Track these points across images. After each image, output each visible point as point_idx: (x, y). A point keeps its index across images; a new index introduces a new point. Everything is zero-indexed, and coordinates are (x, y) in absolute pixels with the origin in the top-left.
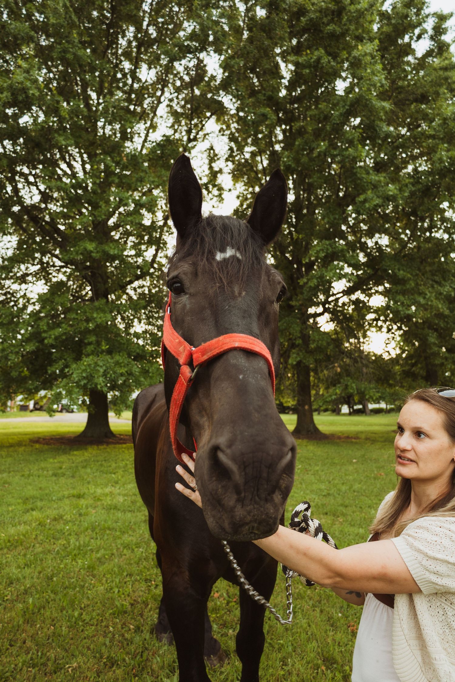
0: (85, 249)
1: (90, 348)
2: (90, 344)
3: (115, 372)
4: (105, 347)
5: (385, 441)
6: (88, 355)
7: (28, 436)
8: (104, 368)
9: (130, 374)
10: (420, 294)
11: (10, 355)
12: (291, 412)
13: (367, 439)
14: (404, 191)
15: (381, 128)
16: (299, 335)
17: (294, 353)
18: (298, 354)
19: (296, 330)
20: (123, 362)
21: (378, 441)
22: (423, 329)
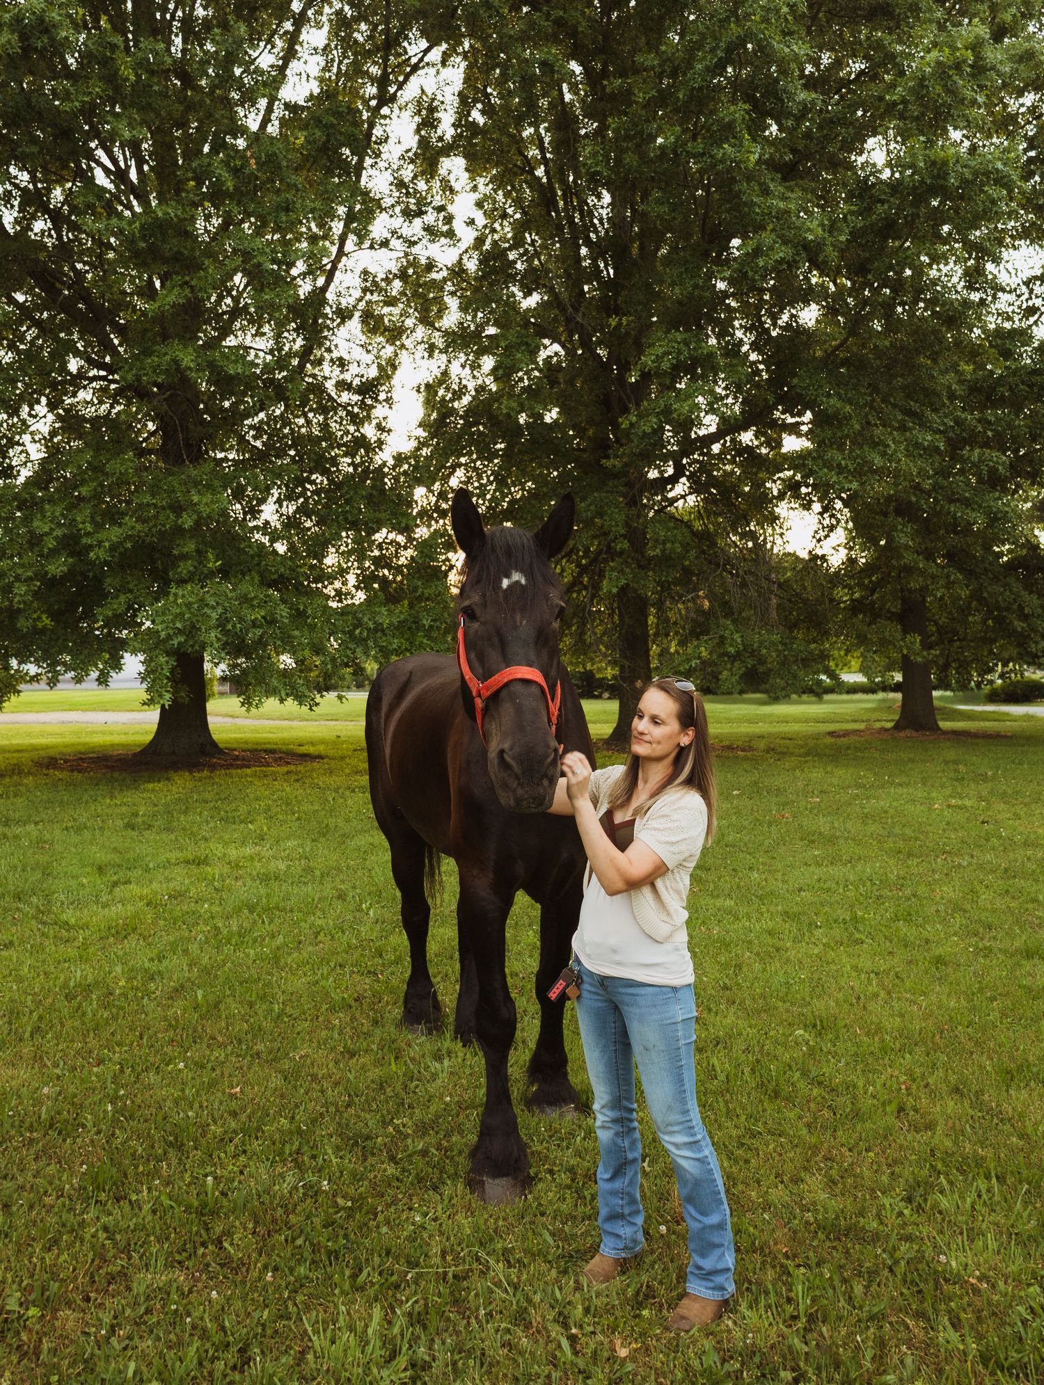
0: (176, 362)
1: (185, 568)
2: (184, 557)
3: (241, 620)
4: (213, 563)
5: (807, 754)
6: (182, 582)
7: (26, 755)
8: (220, 610)
9: (271, 621)
10: (875, 444)
11: (17, 585)
12: (606, 695)
13: (770, 750)
14: (841, 231)
15: (791, 97)
16: (623, 532)
17: (612, 569)
18: (622, 572)
19: (616, 520)
20: (256, 597)
21: (792, 754)
22: (885, 515)
